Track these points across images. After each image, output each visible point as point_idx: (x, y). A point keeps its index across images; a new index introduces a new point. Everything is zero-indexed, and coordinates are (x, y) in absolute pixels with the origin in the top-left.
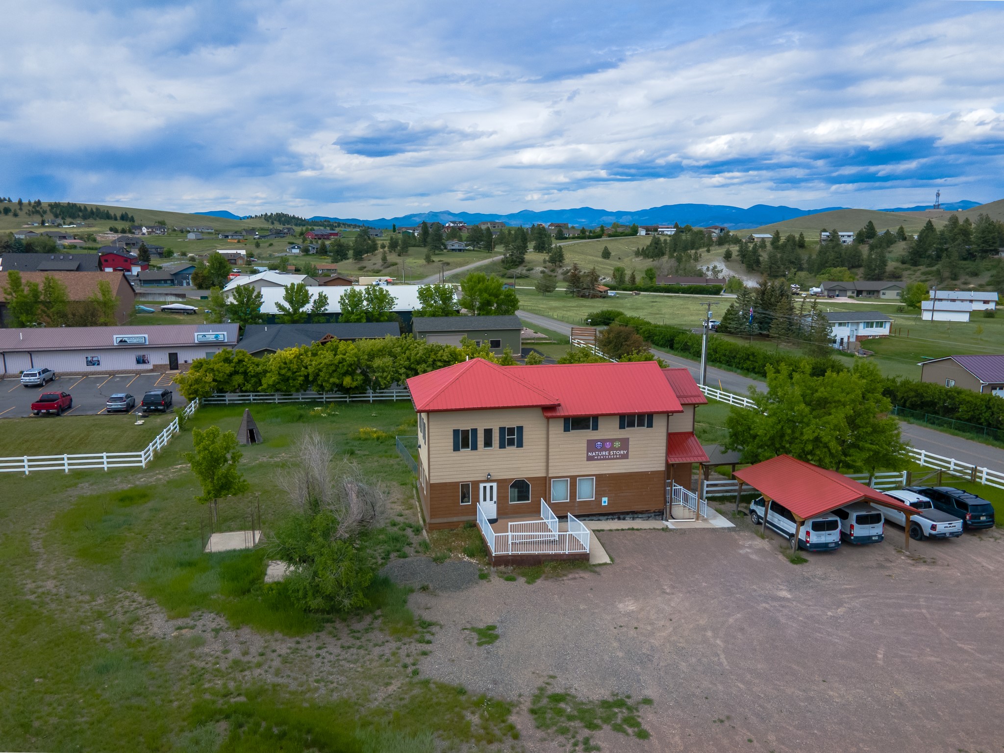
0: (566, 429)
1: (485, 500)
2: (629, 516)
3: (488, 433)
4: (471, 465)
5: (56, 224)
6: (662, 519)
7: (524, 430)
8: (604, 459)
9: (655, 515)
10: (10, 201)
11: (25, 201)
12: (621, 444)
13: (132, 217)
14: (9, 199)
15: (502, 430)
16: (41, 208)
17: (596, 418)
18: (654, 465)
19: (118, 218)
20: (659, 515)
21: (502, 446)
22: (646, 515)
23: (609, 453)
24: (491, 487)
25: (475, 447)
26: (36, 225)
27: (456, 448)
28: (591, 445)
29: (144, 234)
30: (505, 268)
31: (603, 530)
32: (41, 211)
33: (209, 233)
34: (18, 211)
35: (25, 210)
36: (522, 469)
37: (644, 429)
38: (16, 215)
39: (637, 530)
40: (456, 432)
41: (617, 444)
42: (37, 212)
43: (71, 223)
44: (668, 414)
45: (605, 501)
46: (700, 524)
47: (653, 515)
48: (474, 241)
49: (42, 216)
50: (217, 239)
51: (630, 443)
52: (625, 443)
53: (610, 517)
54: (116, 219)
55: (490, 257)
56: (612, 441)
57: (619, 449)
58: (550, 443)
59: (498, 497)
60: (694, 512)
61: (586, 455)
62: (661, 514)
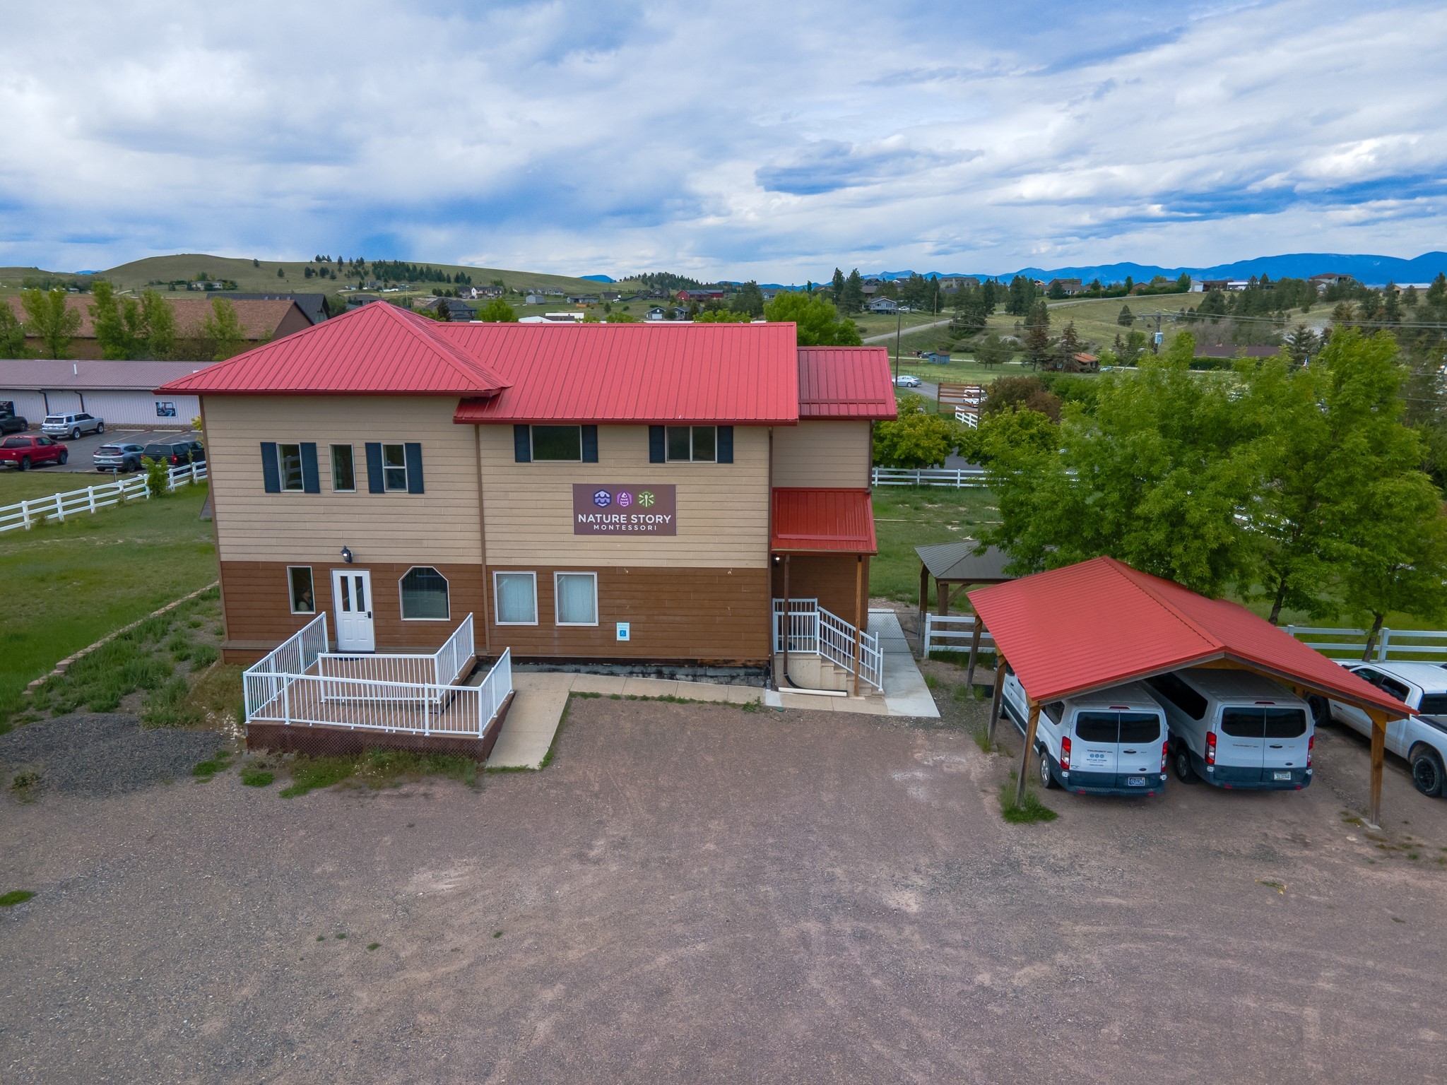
0: (521, 456)
1: (346, 607)
2: (683, 671)
3: (343, 454)
4: (308, 525)
5: (375, 288)
6: (765, 686)
7: (424, 453)
8: (615, 532)
9: (747, 675)
10: (329, 260)
11: (346, 261)
12: (656, 499)
13: (469, 278)
14: (328, 257)
15: (372, 449)
16: (363, 268)
17: (591, 429)
18: (741, 555)
19: (452, 280)
20: (757, 675)
21: (376, 487)
22: (727, 672)
23: (629, 519)
24: (359, 581)
25: (313, 487)
26: (354, 289)
27: (272, 486)
28: (584, 498)
29: (473, 297)
30: (953, 337)
31: (596, 696)
32: (362, 271)
33: (556, 296)
34: (337, 273)
35: (345, 271)
36: (425, 543)
37: (712, 467)
38: (333, 278)
39: (681, 701)
40: (268, 450)
41: (646, 499)
42: (358, 273)
43: (394, 287)
44: (771, 428)
45: (623, 630)
46: (860, 705)
47: (742, 672)
48: (912, 298)
49: (363, 278)
50: (565, 303)
51: (679, 497)
52: (666, 498)
53: (637, 669)
54: (449, 281)
55: (932, 321)
56: (634, 490)
57: (652, 510)
58: (485, 487)
59: (374, 604)
60: (849, 674)
61: (572, 521)
62: (763, 672)
